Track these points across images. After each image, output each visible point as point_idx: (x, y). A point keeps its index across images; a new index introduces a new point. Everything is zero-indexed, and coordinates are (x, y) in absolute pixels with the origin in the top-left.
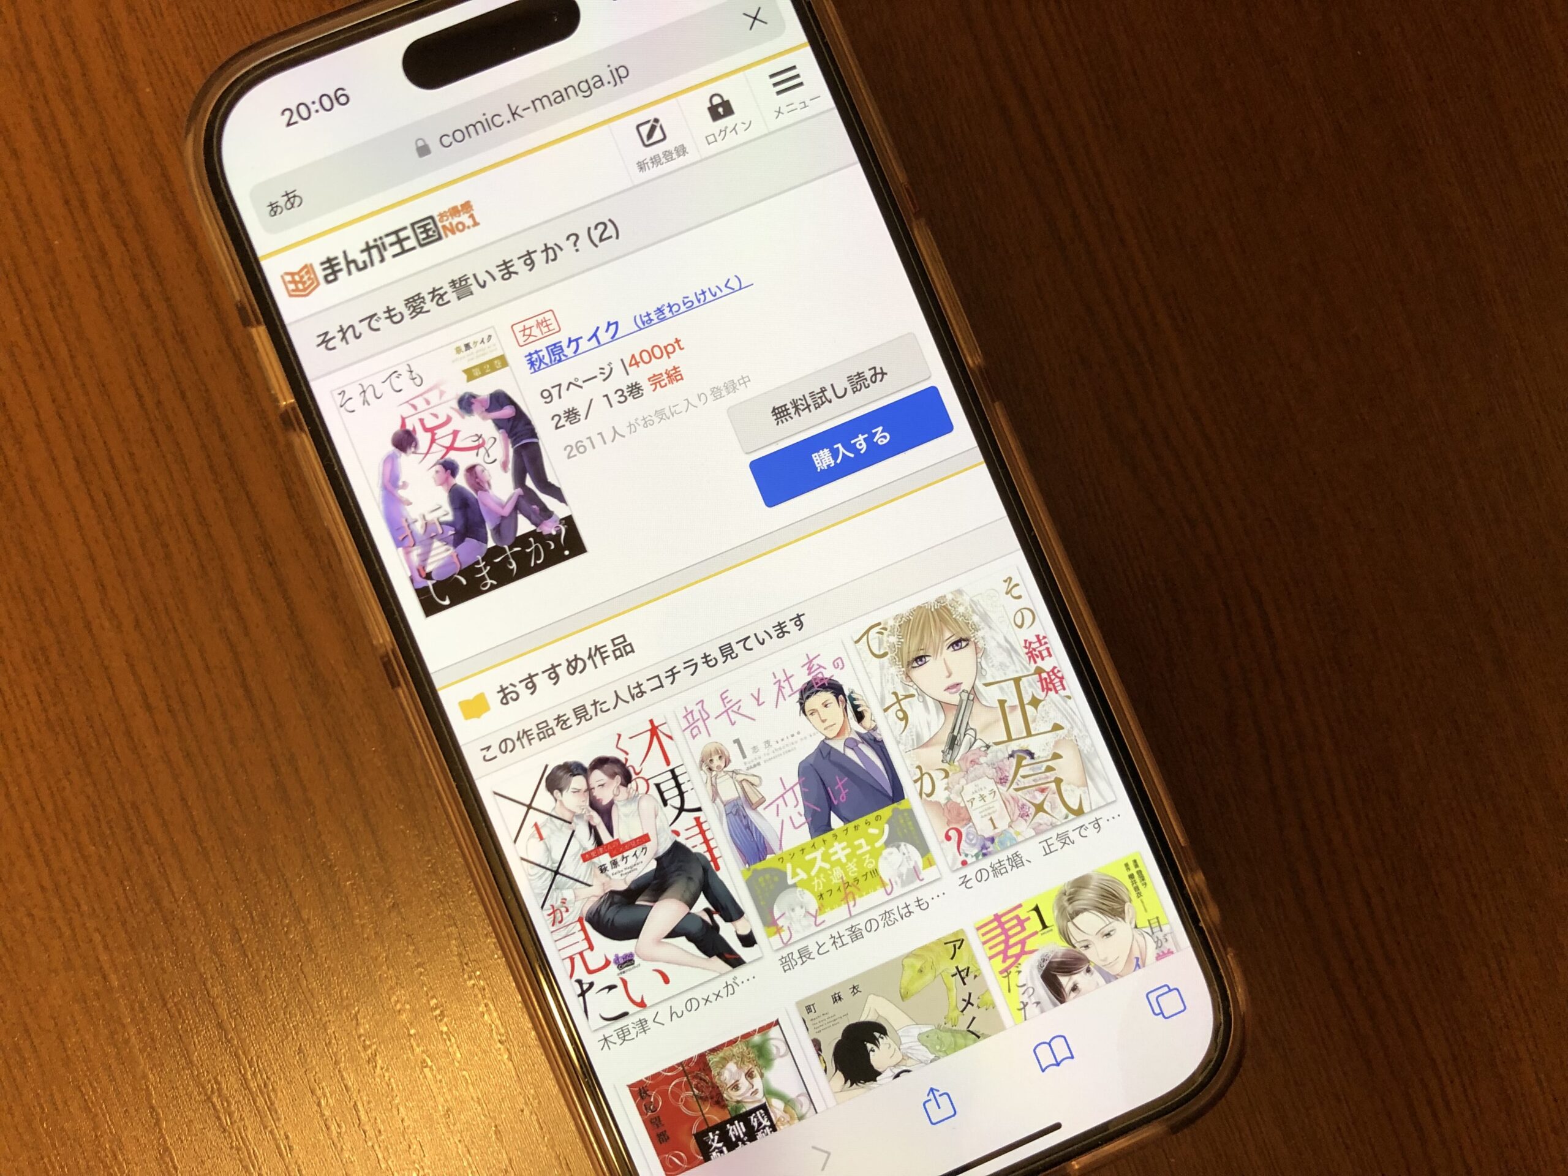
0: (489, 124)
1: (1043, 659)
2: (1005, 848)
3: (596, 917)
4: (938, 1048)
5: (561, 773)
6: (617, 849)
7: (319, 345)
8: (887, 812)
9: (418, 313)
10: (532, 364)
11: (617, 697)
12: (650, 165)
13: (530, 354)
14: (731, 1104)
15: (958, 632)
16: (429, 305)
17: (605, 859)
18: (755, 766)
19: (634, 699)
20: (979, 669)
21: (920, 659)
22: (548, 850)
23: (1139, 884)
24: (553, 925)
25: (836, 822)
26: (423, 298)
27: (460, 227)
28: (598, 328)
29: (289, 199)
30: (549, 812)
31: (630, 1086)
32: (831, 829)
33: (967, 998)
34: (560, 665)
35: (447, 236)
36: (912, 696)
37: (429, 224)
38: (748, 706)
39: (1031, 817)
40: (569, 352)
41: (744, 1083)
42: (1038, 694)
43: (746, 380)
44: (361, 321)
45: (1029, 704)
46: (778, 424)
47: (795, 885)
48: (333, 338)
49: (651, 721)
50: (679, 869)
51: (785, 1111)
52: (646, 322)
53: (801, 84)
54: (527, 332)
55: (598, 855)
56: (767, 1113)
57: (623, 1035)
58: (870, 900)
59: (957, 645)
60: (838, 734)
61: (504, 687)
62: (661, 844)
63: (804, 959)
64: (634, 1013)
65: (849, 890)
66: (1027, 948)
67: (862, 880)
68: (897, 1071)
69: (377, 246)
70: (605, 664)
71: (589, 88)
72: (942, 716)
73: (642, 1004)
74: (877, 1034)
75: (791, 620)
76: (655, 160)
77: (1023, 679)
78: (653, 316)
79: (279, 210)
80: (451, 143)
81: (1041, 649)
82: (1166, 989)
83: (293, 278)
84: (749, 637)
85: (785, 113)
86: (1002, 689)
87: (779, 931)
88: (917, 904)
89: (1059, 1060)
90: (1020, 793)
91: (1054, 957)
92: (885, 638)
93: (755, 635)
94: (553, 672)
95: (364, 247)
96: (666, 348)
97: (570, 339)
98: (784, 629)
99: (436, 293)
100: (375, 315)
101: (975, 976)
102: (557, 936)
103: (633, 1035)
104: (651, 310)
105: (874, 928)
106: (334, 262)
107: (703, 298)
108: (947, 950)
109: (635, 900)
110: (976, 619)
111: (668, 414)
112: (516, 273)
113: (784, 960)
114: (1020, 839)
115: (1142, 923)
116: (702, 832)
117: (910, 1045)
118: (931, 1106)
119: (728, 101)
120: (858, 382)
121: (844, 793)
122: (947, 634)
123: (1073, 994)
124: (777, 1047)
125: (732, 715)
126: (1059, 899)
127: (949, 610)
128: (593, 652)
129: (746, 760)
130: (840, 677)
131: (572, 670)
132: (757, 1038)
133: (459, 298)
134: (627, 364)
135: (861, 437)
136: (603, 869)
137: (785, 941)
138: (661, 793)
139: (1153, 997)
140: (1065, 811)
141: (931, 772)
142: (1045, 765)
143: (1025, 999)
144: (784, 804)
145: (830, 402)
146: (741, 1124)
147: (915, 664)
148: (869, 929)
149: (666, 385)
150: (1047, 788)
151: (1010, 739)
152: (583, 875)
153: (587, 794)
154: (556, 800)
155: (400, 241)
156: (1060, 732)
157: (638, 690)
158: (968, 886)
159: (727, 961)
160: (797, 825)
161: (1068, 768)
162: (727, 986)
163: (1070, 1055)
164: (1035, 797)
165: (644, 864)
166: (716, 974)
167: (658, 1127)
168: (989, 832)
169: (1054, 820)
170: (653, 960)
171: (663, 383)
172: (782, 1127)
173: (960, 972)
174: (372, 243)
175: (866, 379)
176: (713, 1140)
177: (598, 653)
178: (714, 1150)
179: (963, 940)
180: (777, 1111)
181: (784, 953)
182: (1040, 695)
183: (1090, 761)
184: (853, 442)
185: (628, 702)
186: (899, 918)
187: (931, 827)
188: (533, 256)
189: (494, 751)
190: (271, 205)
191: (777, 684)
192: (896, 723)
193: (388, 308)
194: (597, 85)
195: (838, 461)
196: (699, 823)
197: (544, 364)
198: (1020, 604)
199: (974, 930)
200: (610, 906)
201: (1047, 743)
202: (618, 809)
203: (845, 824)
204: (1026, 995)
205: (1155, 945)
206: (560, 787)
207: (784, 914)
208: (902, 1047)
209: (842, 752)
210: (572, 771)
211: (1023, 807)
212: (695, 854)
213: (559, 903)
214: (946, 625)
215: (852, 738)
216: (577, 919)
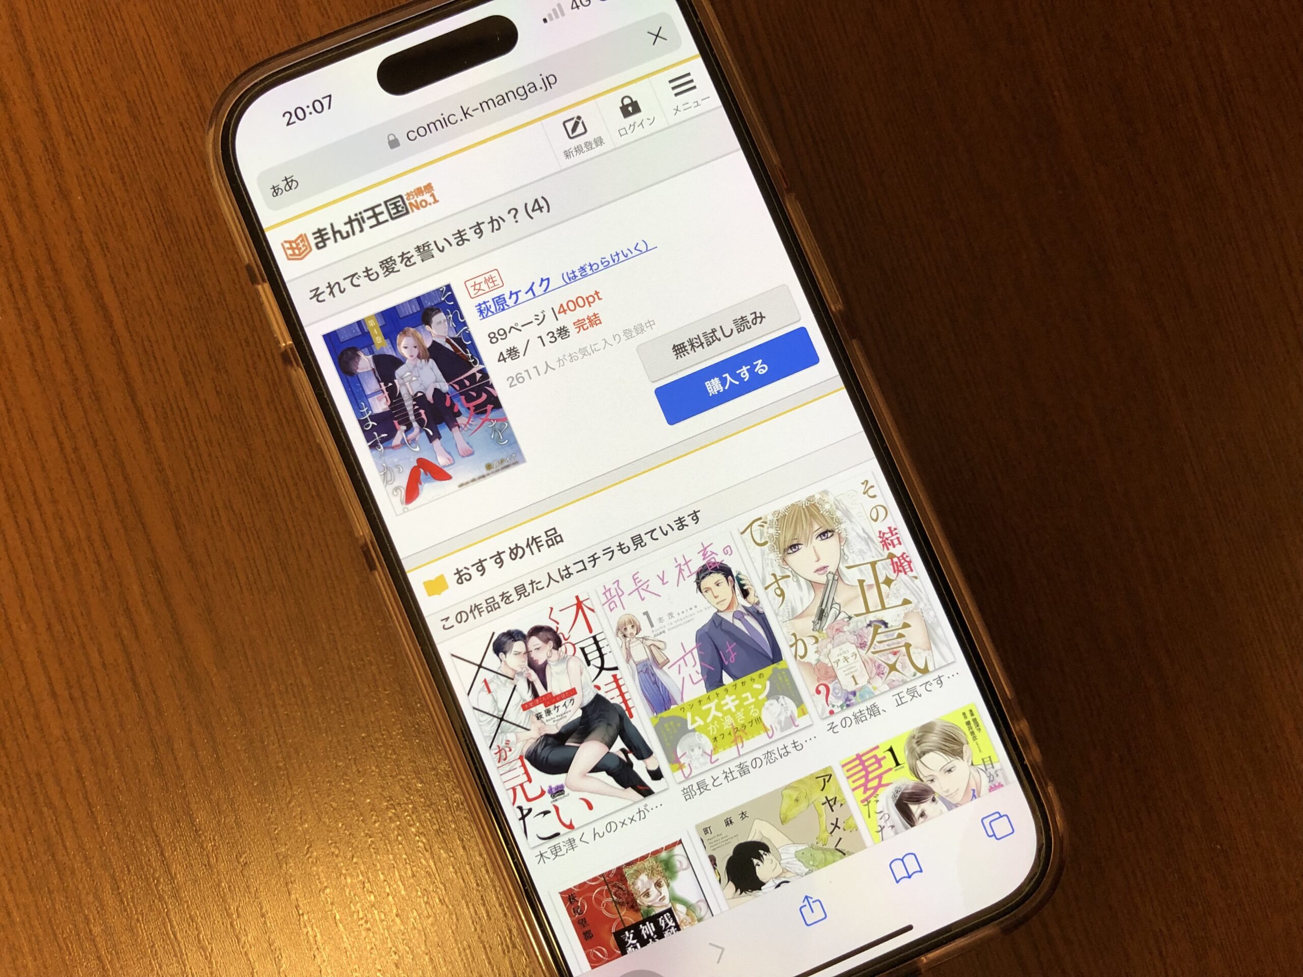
0: (446, 122)
1: (894, 546)
2: (865, 700)
3: (534, 755)
4: (811, 863)
5: (504, 639)
6: (550, 700)
7: (311, 299)
8: (768, 671)
9: (390, 272)
10: (481, 312)
12: (574, 153)
13: (480, 305)
15: (825, 525)
16: (399, 266)
17: (541, 708)
18: (661, 633)
19: (563, 579)
20: (842, 555)
21: (794, 547)
22: (495, 701)
23: (974, 729)
24: (499, 762)
25: (727, 679)
26: (394, 260)
27: (424, 204)
28: (533, 283)
29: (288, 183)
30: (495, 670)
31: (561, 893)
32: (723, 685)
33: (835, 823)
34: (504, 552)
35: (413, 211)
36: (788, 576)
37: (399, 201)
38: (656, 585)
39: (886, 675)
40: (510, 302)
41: (653, 891)
42: (890, 574)
43: (652, 323)
44: (345, 279)
45: (884, 583)
46: (677, 358)
47: (694, 730)
48: (323, 292)
49: (577, 597)
50: (601, 716)
51: (687, 914)
52: (573, 278)
53: (694, 87)
54: (477, 287)
55: (535, 705)
56: (673, 916)
57: (556, 851)
58: (755, 743)
59: (824, 536)
60: (728, 608)
61: (460, 570)
62: (586, 696)
63: (702, 790)
64: (564, 834)
65: (738, 734)
66: (883, 782)
67: (748, 726)
68: (778, 882)
69: (357, 220)
70: (540, 551)
71: (525, 92)
72: (812, 593)
73: (571, 827)
74: (762, 852)
75: (689, 516)
76: (578, 150)
77: (878, 563)
78: (577, 273)
79: (280, 191)
80: (416, 138)
81: (892, 538)
82: (997, 816)
83: (291, 245)
84: (655, 529)
85: (682, 110)
86: (861, 571)
87: (681, 767)
88: (793, 745)
89: (910, 874)
90: (876, 655)
91: (905, 790)
92: (765, 529)
93: (660, 527)
94: (498, 558)
95: (347, 220)
96: (587, 298)
97: (511, 292)
98: (684, 523)
99: (405, 256)
100: (356, 274)
101: (842, 805)
102: (502, 771)
103: (564, 851)
104: (576, 269)
105: (759, 765)
106: (323, 232)
107: (616, 259)
108: (818, 783)
109: (565, 742)
110: (839, 514)
111: (590, 351)
112: (468, 240)
113: (685, 791)
114: (877, 693)
115: (977, 761)
116: (619, 687)
117: (789, 860)
118: (806, 910)
119: (636, 102)
120: (742, 324)
121: (733, 656)
122: (816, 527)
123: (921, 820)
124: (680, 862)
125: (642, 592)
126: (909, 742)
127: (817, 508)
128: (530, 542)
129: (653, 628)
130: (729, 562)
131: (513, 556)
132: (664, 855)
133: (423, 260)
134: (556, 311)
135: (745, 368)
136: (539, 717)
137: (686, 775)
138: (585, 655)
139: (986, 822)
140: (913, 670)
141: (803, 638)
142: (897, 632)
143: (882, 823)
144: (684, 664)
145: (719, 340)
146: (652, 924)
147: (790, 551)
148: (754, 766)
149: (588, 328)
150: (898, 652)
151: (868, 611)
152: (523, 721)
153: (526, 656)
154: (501, 661)
155: (375, 215)
156: (909, 606)
157: (566, 572)
158: (835, 731)
159: (639, 792)
161: (915, 635)
162: (640, 812)
163: (919, 869)
164: (888, 659)
165: (572, 712)
166: (632, 802)
167: (584, 926)
168: (851, 687)
169: (905, 678)
170: (579, 791)
171: (585, 327)
172: (684, 927)
173: (828, 801)
174: (353, 217)
175: (748, 322)
176: (629, 938)
177: (534, 542)
178: (629, 946)
179: (831, 775)
180: (681, 915)
181: (686, 785)
182: (893, 576)
183: (934, 630)
184: (738, 372)
185: (558, 582)
186: (778, 757)
187: (804, 683)
188: (481, 226)
189: (452, 621)
190: (274, 187)
191: (679, 567)
192: (775, 599)
193: (366, 268)
194: (531, 90)
195: (726, 388)
196: (616, 680)
197: (491, 312)
198: (875, 502)
199: (840, 767)
200: (545, 747)
201: (898, 615)
202: (551, 668)
203: (734, 680)
204: (883, 820)
205: (988, 780)
206: (505, 650)
207: (685, 754)
208: (782, 862)
209: (731, 622)
210: (513, 637)
211: (879, 666)
212: (613, 705)
213: (504, 744)
214: (814, 519)
215: (739, 611)
216: (518, 757)
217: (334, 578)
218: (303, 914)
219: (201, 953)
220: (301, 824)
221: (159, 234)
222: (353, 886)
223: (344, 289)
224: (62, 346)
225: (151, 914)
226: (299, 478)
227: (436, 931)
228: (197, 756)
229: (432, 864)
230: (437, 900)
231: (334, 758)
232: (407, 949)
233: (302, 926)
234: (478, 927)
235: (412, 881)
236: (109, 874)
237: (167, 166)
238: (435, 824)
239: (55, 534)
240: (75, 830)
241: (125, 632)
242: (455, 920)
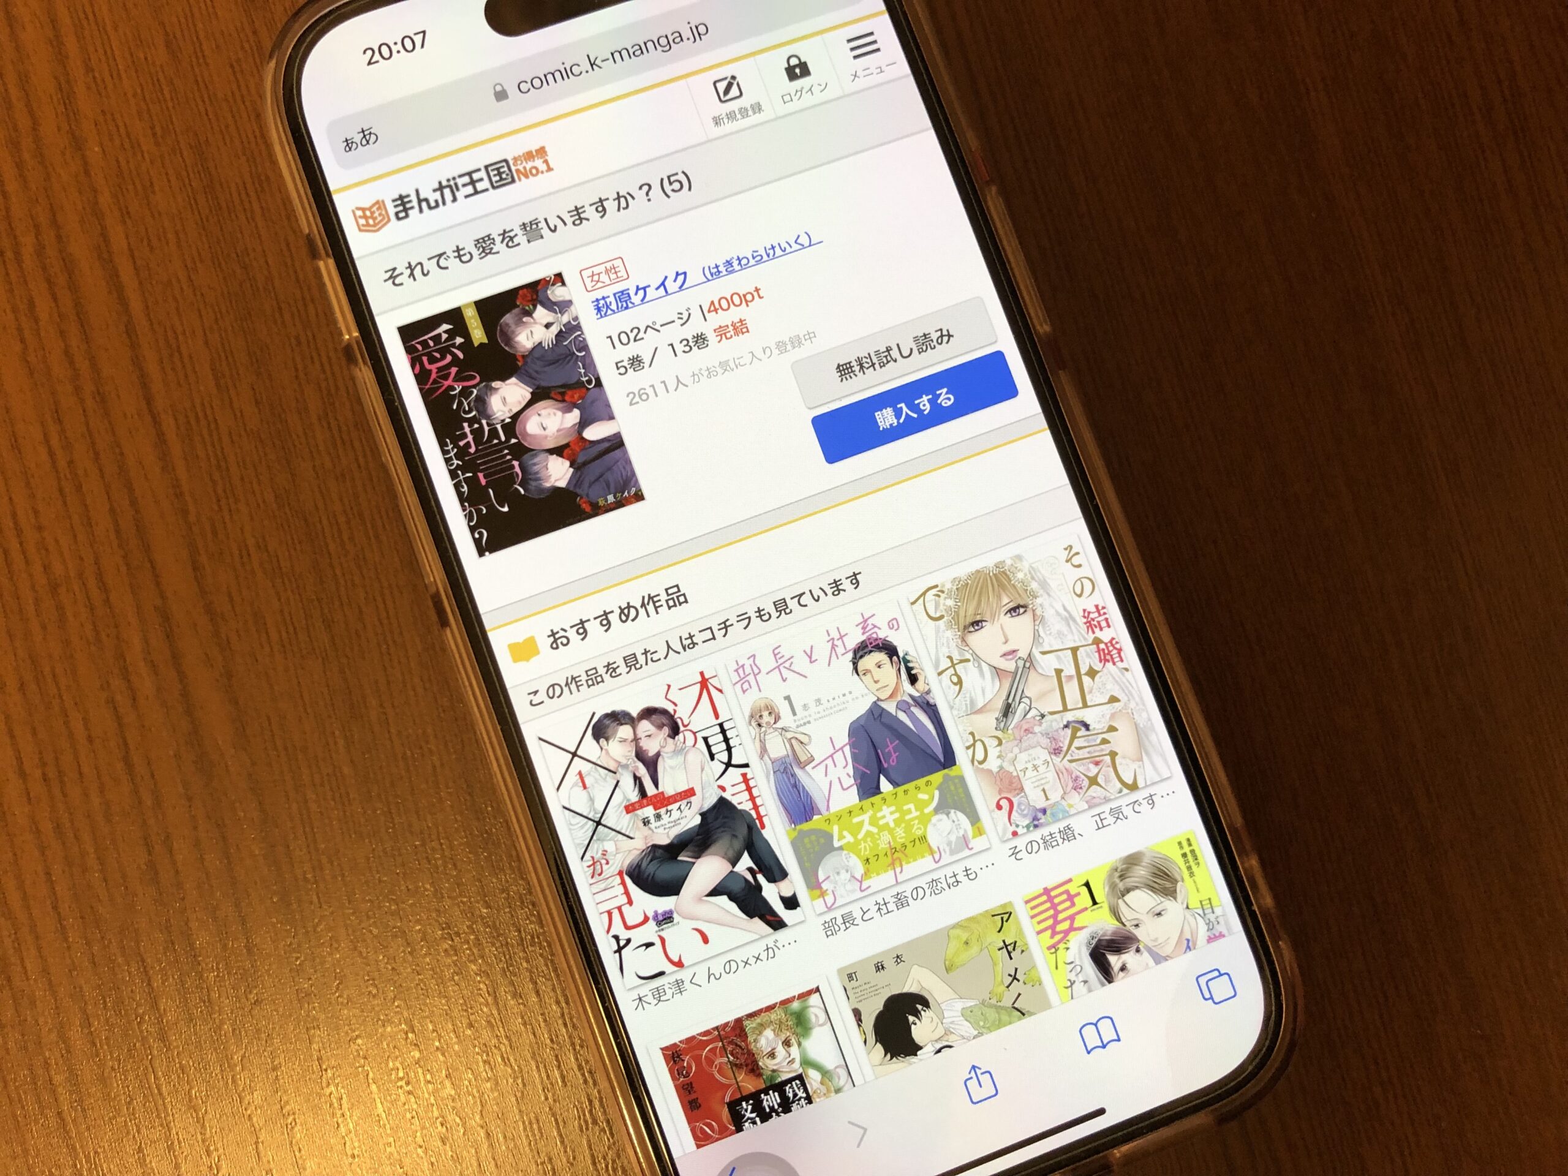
0: (567, 73)
1: (1101, 629)
2: (1057, 820)
3: (637, 870)
4: (982, 1023)
5: (607, 722)
6: (662, 801)
7: (385, 281)
8: (937, 778)
9: (487, 254)
10: (599, 309)
11: (669, 647)
12: (726, 121)
13: (597, 300)
14: (767, 1073)
15: (1016, 598)
16: (499, 246)
17: (649, 811)
18: (805, 724)
19: (685, 650)
20: (1036, 636)
21: (977, 624)
22: (591, 800)
23: (1192, 863)
24: (592, 877)
25: (885, 785)
26: (493, 239)
27: (534, 171)
28: (666, 277)
29: (365, 136)
30: (594, 760)
31: (662, 1049)
32: (881, 793)
33: (1013, 974)
34: (612, 612)
35: (520, 179)
36: (968, 660)
37: (503, 167)
39: (1085, 789)
40: (636, 299)
41: (781, 1051)
42: (1095, 663)
43: (812, 335)
44: (429, 259)
45: (1086, 674)
46: (842, 380)
47: (841, 848)
48: (401, 274)
49: (702, 674)
50: (723, 825)
51: (822, 1083)
52: (715, 273)
53: (878, 50)
55: (642, 807)
56: (803, 1084)
57: (659, 995)
58: (918, 867)
59: (1015, 612)
60: (891, 696)
61: (555, 631)
62: (707, 799)
63: (848, 925)
64: (670, 974)
65: (896, 855)
66: (1076, 925)
67: (910, 846)
68: (938, 1046)
69: (450, 186)
70: (657, 613)
71: (668, 42)
72: (997, 683)
73: (679, 964)
74: (919, 1007)
75: (847, 578)
76: (731, 116)
77: (1081, 649)
78: (722, 268)
79: (354, 145)
80: (529, 90)
81: (1100, 619)
82: (1216, 974)
83: (364, 213)
84: (804, 593)
85: (861, 77)
86: (1058, 658)
87: (823, 894)
88: (965, 873)
89: (1105, 1043)
90: (1074, 764)
91: (1102, 936)
92: (942, 600)
93: (810, 591)
94: (605, 619)
95: (437, 186)
96: (745, 296)
97: (637, 287)
98: (840, 587)
99: (506, 235)
100: (444, 253)
101: (1023, 951)
102: (595, 889)
103: (669, 995)
104: (720, 263)
105: (921, 896)
106: (406, 200)
107: (771, 253)
108: (994, 922)
109: (678, 855)
110: (1034, 585)
111: (732, 365)
112: (587, 219)
113: (827, 925)
114: (1072, 811)
115: (1194, 903)
116: (749, 789)
117: (953, 1019)
118: (973, 1084)
119: (805, 63)
120: (924, 343)
121: (894, 756)
122: (1005, 600)
123: (1121, 974)
125: (783, 670)
126: (1110, 876)
127: (1006, 574)
128: (646, 601)
129: (796, 718)
130: (895, 639)
131: (624, 618)
132: (796, 1005)
133: (529, 241)
134: (705, 310)
135: (925, 398)
136: (646, 822)
137: (829, 905)
138: (709, 747)
139: (1202, 981)
140: (1119, 785)
141: (983, 739)
142: (1100, 737)
143: (1073, 977)
144: (833, 766)
145: (895, 361)
146: (776, 1094)
147: (972, 629)
148: (915, 897)
149: (731, 337)
150: (1101, 761)
151: (1065, 709)
152: (625, 828)
153: (633, 744)
154: (602, 749)
155: (473, 183)
156: (1116, 704)
157: (689, 641)
158: (1018, 857)
159: (769, 923)
160: (845, 787)
161: (1122, 741)
162: (768, 949)
163: (1116, 1038)
164: (1088, 769)
165: (689, 818)
166: (757, 937)
167: (690, 1092)
168: (1041, 803)
170: (692, 919)
171: (728, 335)
172: (818, 1100)
173: (1006, 946)
174: (444, 183)
175: (932, 340)
176: (746, 1110)
177: (651, 602)
178: (746, 1121)
179: (1011, 913)
180: (814, 1083)
181: (827, 918)
182: (1098, 666)
184: (916, 402)
185: (679, 653)
186: (946, 887)
187: (982, 795)
188: (605, 203)
189: (542, 696)
190: (347, 140)
191: (831, 642)
192: (950, 688)
193: (458, 247)
194: (676, 40)
195: (901, 421)
196: (745, 779)
197: (612, 310)
198: (1080, 573)
199: (1023, 904)
200: (651, 861)
201: (1103, 715)
202: (664, 761)
203: (894, 788)
204: (1073, 973)
205: (1206, 928)
206: (606, 735)
207: (828, 877)
208: (944, 1021)
209: (894, 714)
210: (619, 720)
211: (1076, 779)
212: (741, 811)
213: (599, 855)
214: (1004, 591)
215: (904, 701)
216: (617, 872)
217: (390, 643)
218: (326, 1070)
219: (191, 1115)
220: (331, 954)
221: (195, 200)
222: (393, 1037)
223: (428, 272)
224: (62, 332)
225: (131, 1060)
226: (353, 514)
227: (494, 1099)
228: (202, 859)
229: (495, 1012)
230: (500, 1060)
231: (378, 872)
232: (458, 1120)
233: (324, 1085)
234: (550, 1095)
235: (469, 1032)
236: (80, 1007)
237: (211, 117)
238: (501, 961)
239: (38, 568)
240: (39, 949)
241: (118, 698)
242: (521, 1085)
